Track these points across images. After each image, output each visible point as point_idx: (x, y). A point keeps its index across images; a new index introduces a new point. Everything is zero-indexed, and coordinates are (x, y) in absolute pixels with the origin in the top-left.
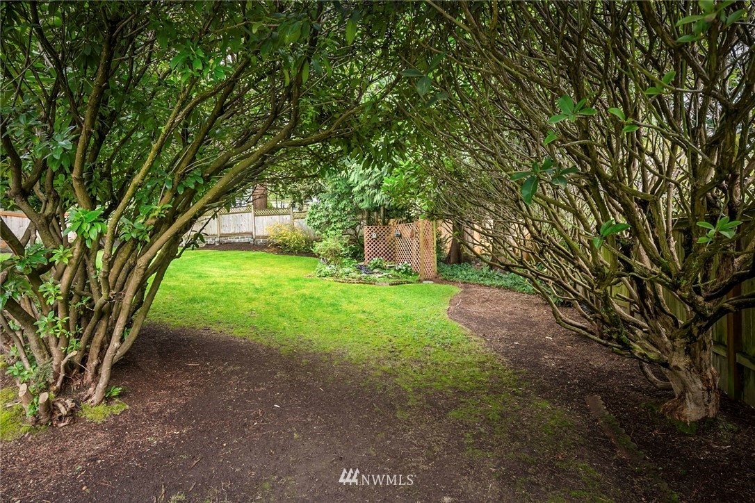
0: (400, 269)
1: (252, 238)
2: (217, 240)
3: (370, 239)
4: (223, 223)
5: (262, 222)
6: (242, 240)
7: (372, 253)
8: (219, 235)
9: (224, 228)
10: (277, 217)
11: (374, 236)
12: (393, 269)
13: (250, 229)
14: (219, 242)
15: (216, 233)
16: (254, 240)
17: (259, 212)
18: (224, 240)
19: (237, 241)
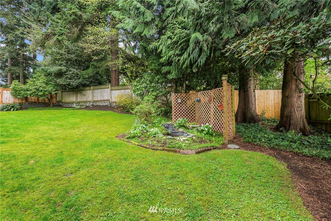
0: (203, 130)
1: (110, 103)
2: (91, 104)
3: (177, 104)
4: (95, 94)
5: (115, 94)
6: (104, 104)
7: (178, 114)
8: (92, 101)
9: (95, 97)
10: (123, 90)
11: (179, 101)
12: (195, 129)
13: (109, 98)
14: (92, 105)
15: (91, 100)
16: (111, 104)
17: (113, 88)
18: (95, 104)
19: (102, 104)
